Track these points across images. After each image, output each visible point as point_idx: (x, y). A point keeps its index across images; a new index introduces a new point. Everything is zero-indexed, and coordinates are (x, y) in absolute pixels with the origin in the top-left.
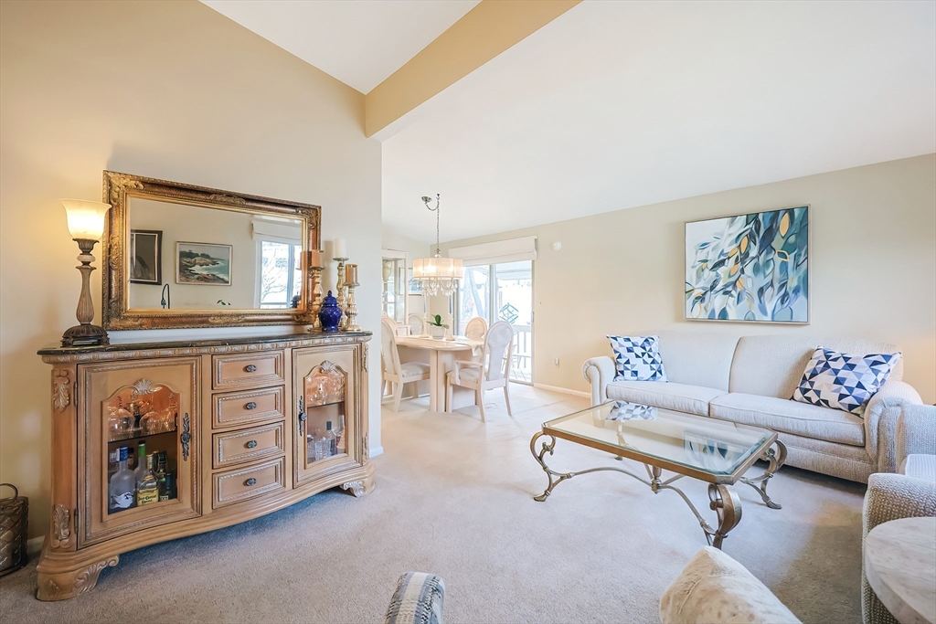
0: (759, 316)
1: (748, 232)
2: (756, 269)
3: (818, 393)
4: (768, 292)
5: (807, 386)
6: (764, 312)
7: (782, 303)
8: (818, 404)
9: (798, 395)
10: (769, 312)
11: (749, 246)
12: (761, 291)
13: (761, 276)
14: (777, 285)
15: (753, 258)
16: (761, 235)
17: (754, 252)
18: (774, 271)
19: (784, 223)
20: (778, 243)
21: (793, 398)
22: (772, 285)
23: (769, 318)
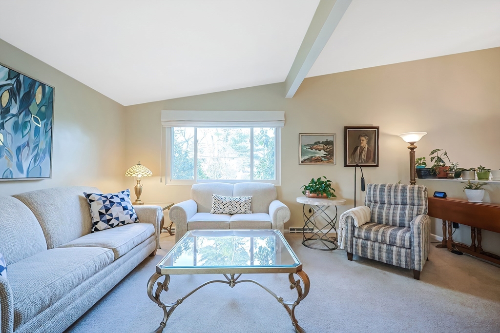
0: (16, 174)
1: (9, 87)
2: (16, 127)
3: (117, 219)
4: (25, 151)
5: (108, 217)
6: (20, 168)
7: (35, 161)
8: (118, 225)
9: (101, 225)
10: (25, 169)
11: (9, 102)
12: (19, 150)
13: (19, 135)
14: (32, 146)
15: (13, 116)
16: (22, 94)
17: (14, 110)
18: (30, 131)
19: (39, 91)
20: (33, 108)
21: (97, 230)
22: (28, 145)
23: (24, 176)
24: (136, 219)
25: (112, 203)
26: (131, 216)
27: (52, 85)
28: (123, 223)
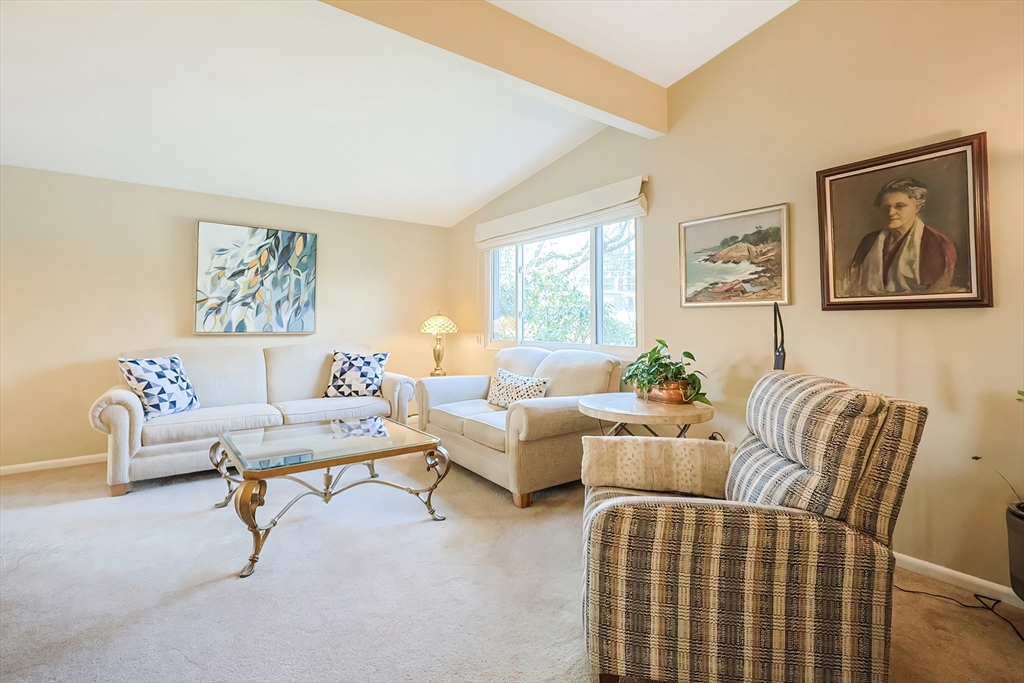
0: (276, 328)
1: (267, 246)
2: (275, 283)
3: (350, 386)
4: (285, 305)
5: (340, 382)
6: (280, 322)
7: (296, 315)
8: (350, 395)
9: (332, 391)
10: (285, 324)
11: (268, 260)
12: (278, 304)
13: (279, 289)
14: (292, 299)
15: (273, 272)
16: (280, 251)
17: (273, 266)
18: (289, 285)
19: (299, 242)
20: (294, 261)
21: (327, 396)
22: (288, 299)
23: (284, 330)
24: (374, 392)
25: (351, 365)
26: (368, 386)
27: (314, 231)
28: (357, 392)
